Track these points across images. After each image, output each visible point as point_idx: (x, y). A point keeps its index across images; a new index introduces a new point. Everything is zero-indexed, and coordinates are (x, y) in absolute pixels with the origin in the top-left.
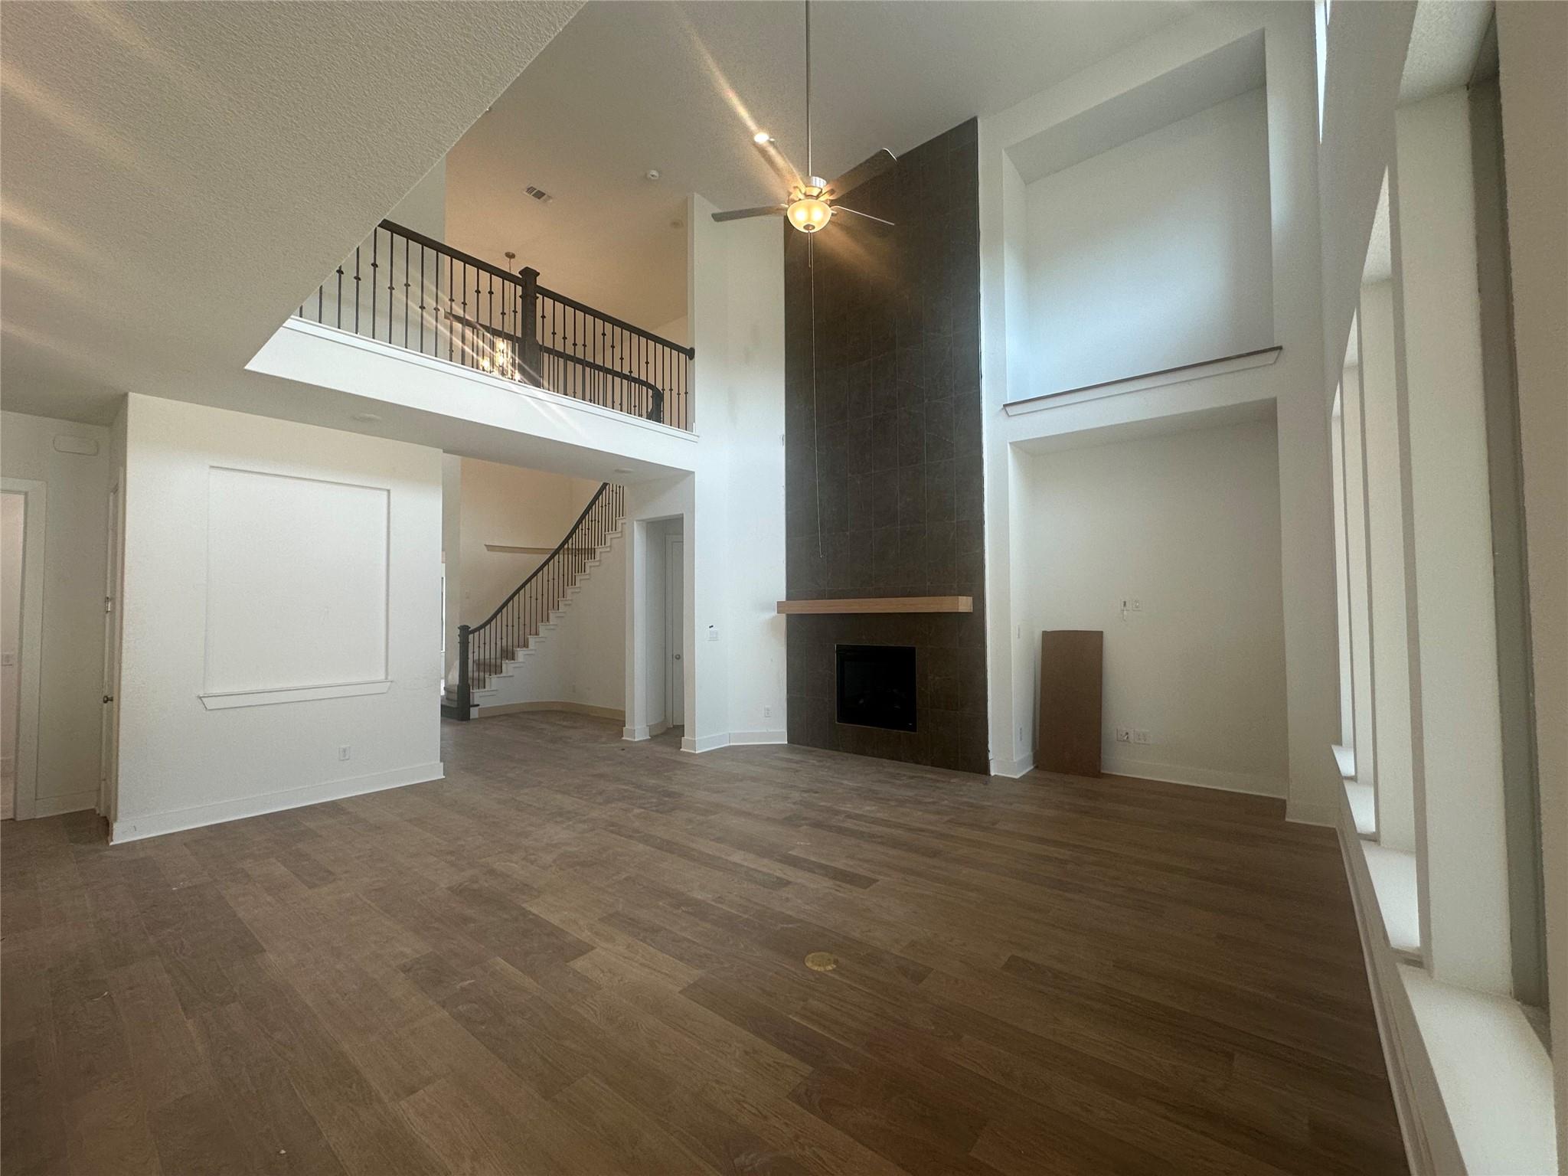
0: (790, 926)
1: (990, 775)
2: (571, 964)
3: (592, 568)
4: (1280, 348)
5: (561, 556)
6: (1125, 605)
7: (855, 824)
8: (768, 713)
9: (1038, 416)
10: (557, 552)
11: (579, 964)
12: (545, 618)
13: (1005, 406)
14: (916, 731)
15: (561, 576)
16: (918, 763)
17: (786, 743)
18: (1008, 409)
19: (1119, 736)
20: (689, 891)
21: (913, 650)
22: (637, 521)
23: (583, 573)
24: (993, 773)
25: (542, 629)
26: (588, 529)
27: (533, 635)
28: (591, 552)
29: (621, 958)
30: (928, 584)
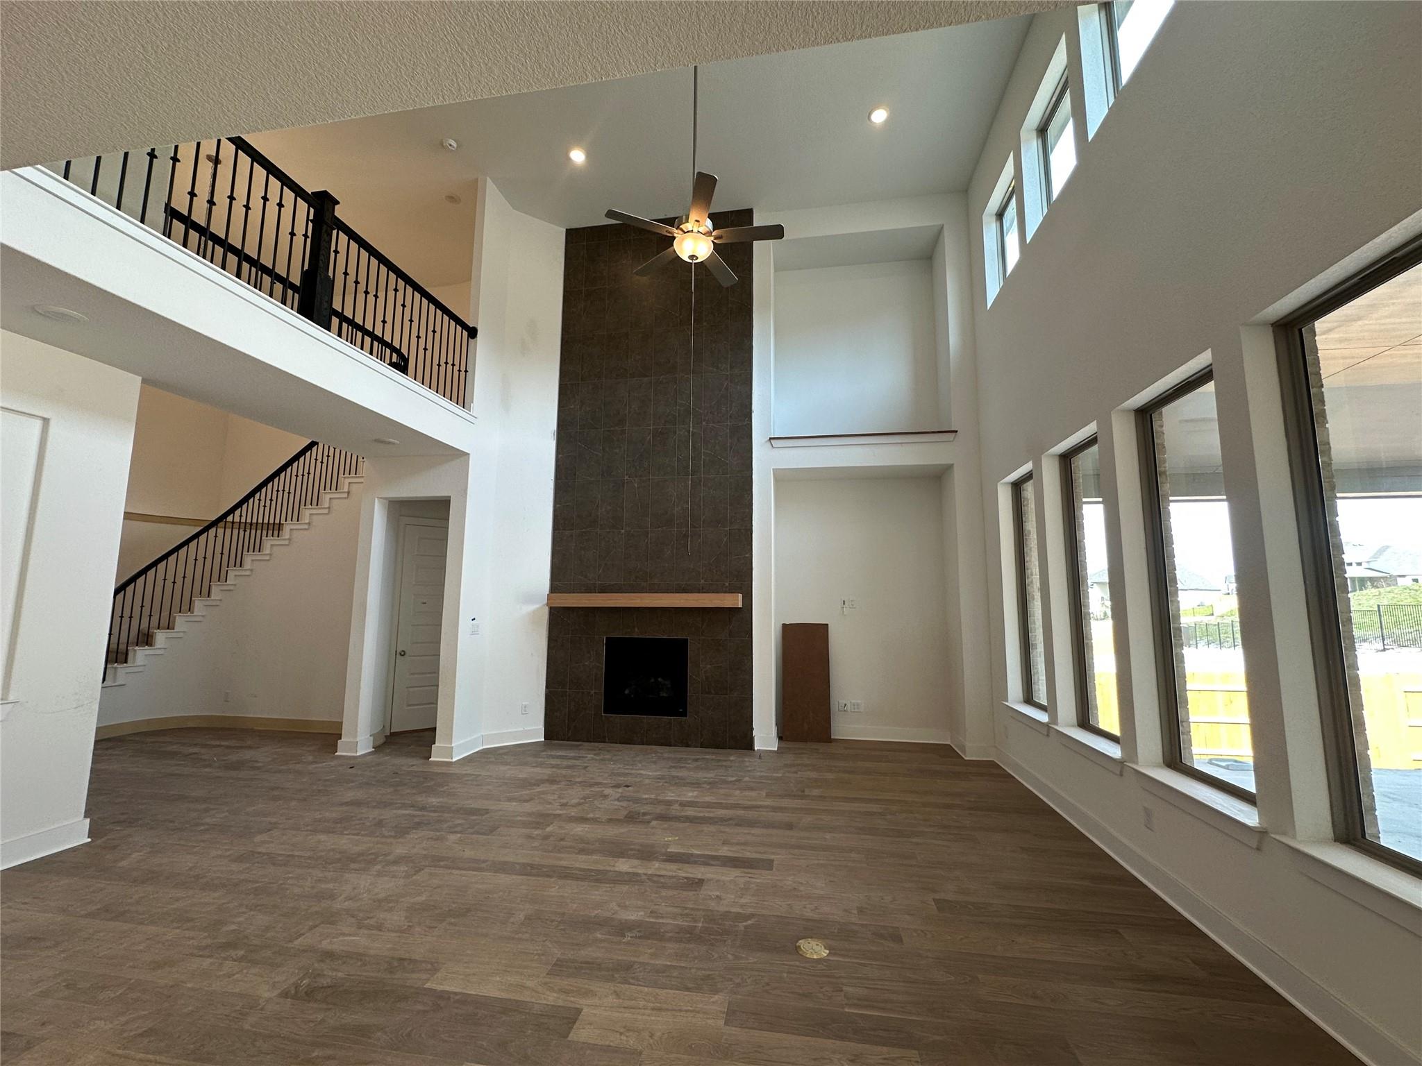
0: (749, 922)
1: (754, 750)
2: (572, 1036)
3: (275, 548)
4: (956, 431)
5: (221, 531)
6: (844, 604)
7: (695, 811)
8: (525, 711)
9: (793, 451)
10: (214, 524)
11: (581, 1034)
12: (185, 607)
13: (770, 439)
14: (686, 716)
15: (218, 556)
16: (688, 746)
17: (543, 740)
18: (772, 441)
19: (840, 707)
20: (613, 914)
21: (683, 644)
22: (378, 498)
23: (256, 553)
24: (756, 749)
25: (180, 621)
26: (271, 500)
27: (164, 629)
28: (277, 528)
29: (623, 1010)
30: (702, 581)
